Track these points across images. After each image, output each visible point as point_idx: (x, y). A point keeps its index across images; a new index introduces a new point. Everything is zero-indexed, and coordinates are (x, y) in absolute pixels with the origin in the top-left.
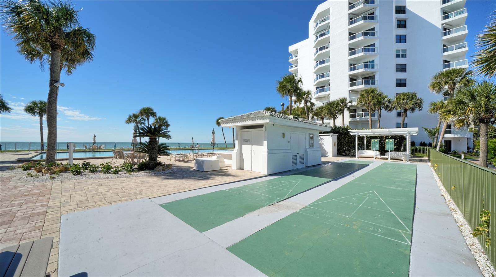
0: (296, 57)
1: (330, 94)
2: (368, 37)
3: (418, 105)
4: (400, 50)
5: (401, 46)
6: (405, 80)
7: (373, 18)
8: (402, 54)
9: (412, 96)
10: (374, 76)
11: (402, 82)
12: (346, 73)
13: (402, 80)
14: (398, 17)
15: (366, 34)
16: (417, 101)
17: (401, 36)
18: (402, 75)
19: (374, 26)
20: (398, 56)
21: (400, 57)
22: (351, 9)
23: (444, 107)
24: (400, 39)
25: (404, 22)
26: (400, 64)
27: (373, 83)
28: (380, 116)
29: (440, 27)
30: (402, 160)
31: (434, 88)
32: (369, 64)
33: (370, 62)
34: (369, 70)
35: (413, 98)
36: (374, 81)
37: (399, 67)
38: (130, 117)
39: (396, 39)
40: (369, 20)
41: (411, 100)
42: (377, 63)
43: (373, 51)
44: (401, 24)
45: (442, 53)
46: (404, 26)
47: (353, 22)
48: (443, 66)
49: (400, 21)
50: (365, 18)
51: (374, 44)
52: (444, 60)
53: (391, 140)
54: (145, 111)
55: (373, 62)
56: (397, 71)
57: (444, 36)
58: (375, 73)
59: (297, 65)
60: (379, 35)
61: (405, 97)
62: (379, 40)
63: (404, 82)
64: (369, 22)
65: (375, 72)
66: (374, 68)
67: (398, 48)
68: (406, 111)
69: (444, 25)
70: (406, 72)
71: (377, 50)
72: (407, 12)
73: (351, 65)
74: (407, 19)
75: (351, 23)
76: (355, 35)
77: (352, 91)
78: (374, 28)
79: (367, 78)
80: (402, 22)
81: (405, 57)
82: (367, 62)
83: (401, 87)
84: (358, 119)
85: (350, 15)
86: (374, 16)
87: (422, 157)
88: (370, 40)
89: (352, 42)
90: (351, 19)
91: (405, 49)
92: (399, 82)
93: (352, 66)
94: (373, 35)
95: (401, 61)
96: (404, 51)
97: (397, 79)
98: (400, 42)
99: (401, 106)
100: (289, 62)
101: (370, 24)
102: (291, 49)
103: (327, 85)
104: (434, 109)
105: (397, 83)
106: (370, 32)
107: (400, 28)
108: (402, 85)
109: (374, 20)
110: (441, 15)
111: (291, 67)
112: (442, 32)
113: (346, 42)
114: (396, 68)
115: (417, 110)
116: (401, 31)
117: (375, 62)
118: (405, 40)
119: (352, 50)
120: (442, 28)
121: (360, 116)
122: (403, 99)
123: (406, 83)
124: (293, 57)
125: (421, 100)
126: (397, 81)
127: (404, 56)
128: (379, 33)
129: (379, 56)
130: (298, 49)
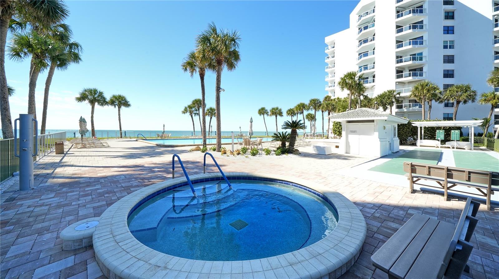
0: (333, 48)
1: (375, 86)
2: (417, 30)
3: (472, 97)
4: (447, 41)
5: (449, 37)
6: (452, 71)
7: (421, 12)
8: (449, 46)
9: (466, 88)
10: (422, 68)
11: (449, 73)
12: (393, 66)
13: (449, 71)
14: (446, 9)
15: (414, 27)
16: (472, 94)
17: (449, 27)
18: (449, 67)
19: (423, 18)
20: (445, 47)
21: (447, 48)
22: (398, 3)
23: (496, 98)
24: (448, 31)
25: (452, 13)
26: (447, 55)
27: (421, 75)
28: (430, 107)
29: (491, 18)
30: (465, 149)
31: (492, 82)
32: (416, 56)
33: (418, 54)
34: (417, 63)
35: (466, 91)
36: (422, 73)
37: (447, 58)
38: (186, 108)
39: (444, 30)
40: (418, 13)
41: (465, 93)
42: (425, 55)
43: (422, 43)
44: (449, 16)
45: (493, 44)
46: (452, 17)
47: (400, 15)
48: (494, 57)
49: (448, 12)
50: (414, 12)
51: (423, 36)
52: (495, 51)
53: (457, 131)
54: (197, 102)
55: (421, 54)
56: (444, 62)
57: (495, 27)
58: (423, 66)
59: (334, 56)
60: (427, 28)
61: (459, 90)
62: (427, 32)
63: (452, 73)
64: (417, 15)
65: (423, 64)
66: (422, 60)
67: (446, 40)
68: (458, 102)
69: (496, 16)
70: (453, 63)
71: (426, 43)
72: (455, 3)
73: (397, 57)
74: (455, 10)
75: (398, 17)
76: (403, 28)
77: (399, 82)
78: (423, 21)
79: (415, 70)
80: (449, 13)
81: (453, 48)
82: (415, 55)
83: (448, 78)
84: (405, 110)
85: (397, 8)
86: (422, 10)
87: (479, 147)
88: (417, 33)
89: (400, 35)
90: (398, 12)
91: (452, 40)
92: (446, 73)
93: (399, 59)
94: (422, 27)
95: (449, 52)
96: (452, 42)
97: (444, 70)
98: (448, 34)
99: (454, 98)
100: (325, 53)
101: (418, 18)
102: (328, 40)
103: (371, 77)
104: (485, 100)
105: (444, 74)
106: (419, 25)
107: (448, 19)
108: (449, 76)
109: (422, 13)
110: (493, 6)
111: (327, 57)
112: (493, 24)
113: (393, 35)
114: (444, 60)
115: (470, 101)
116: (449, 23)
117: (424, 55)
118: (452, 31)
119: (399, 43)
120: (493, 19)
121: (407, 107)
122: (457, 92)
123: (453, 74)
124: (329, 47)
125: (475, 93)
126: (444, 72)
127: (451, 47)
128: (427, 26)
129: (427, 48)
130: (335, 40)
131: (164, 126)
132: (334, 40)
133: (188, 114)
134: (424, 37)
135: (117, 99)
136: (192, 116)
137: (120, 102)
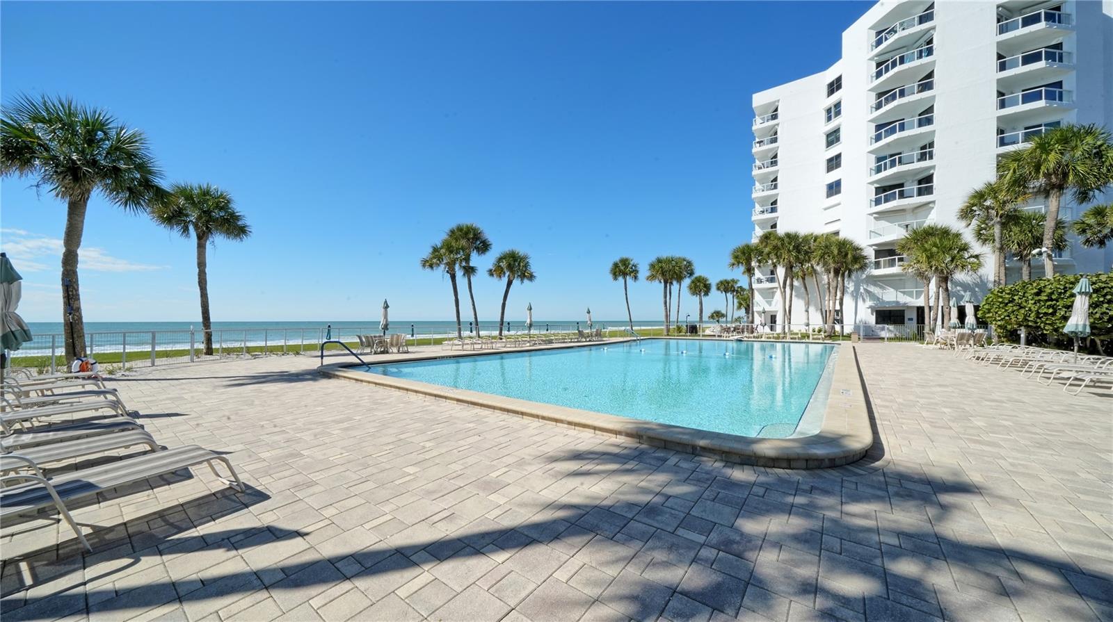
0: (772, 119)
12: (989, 152)
38: (435, 250)
51: (1061, 82)
60: (1075, 60)
71: (1071, 96)
75: (1003, 30)
85: (1000, 9)
86: (1061, 15)
90: (1002, 19)
102: (760, 99)
109: (1061, 22)
128: (1075, 56)
129: (1076, 110)
130: (778, 101)
131: (386, 307)
132: (775, 102)
133: (441, 270)
134: (1063, 83)
135: (193, 203)
136: (453, 277)
137: (207, 213)
